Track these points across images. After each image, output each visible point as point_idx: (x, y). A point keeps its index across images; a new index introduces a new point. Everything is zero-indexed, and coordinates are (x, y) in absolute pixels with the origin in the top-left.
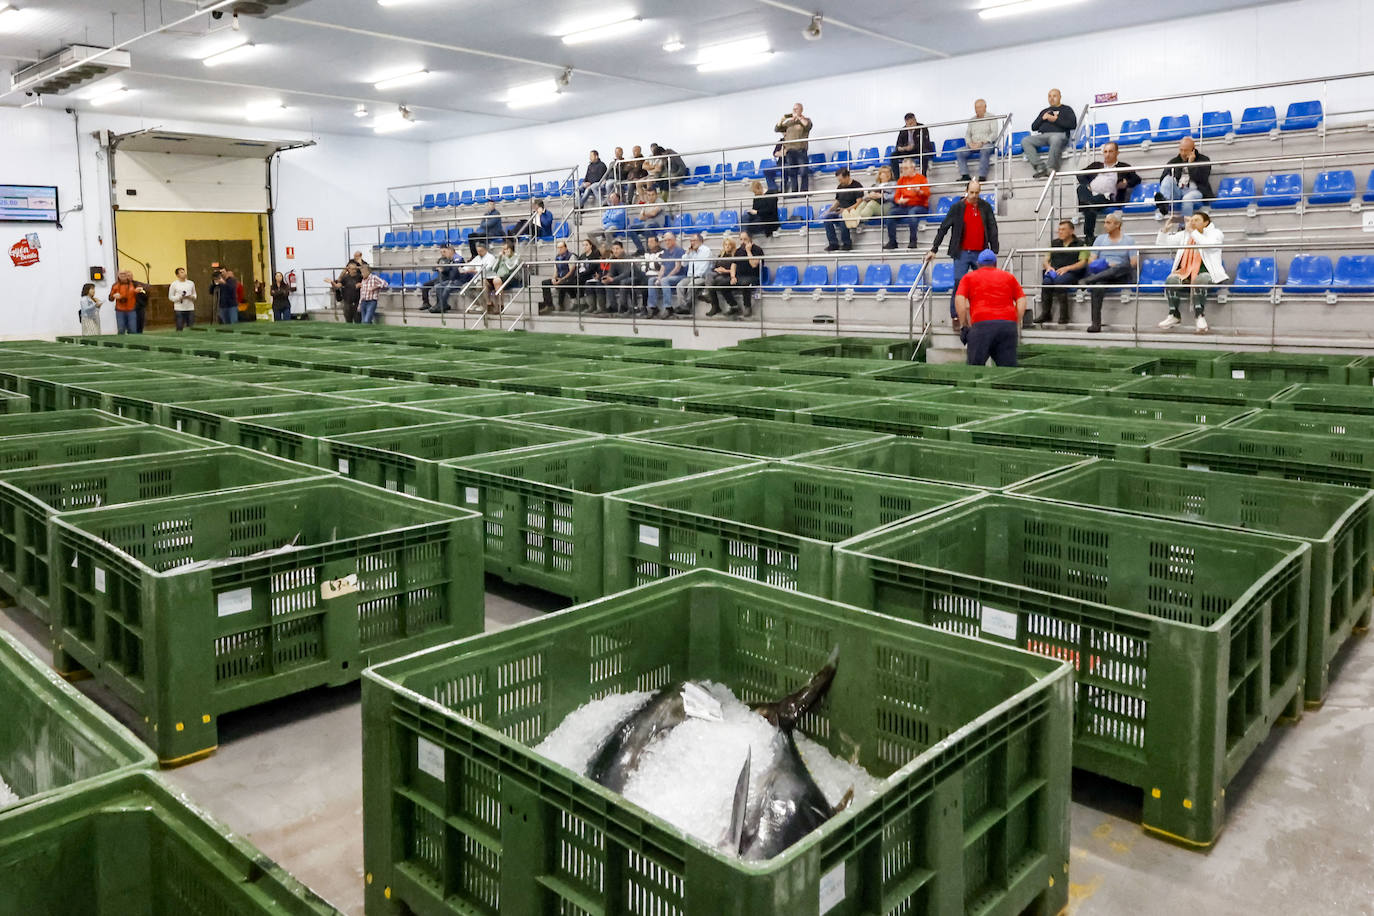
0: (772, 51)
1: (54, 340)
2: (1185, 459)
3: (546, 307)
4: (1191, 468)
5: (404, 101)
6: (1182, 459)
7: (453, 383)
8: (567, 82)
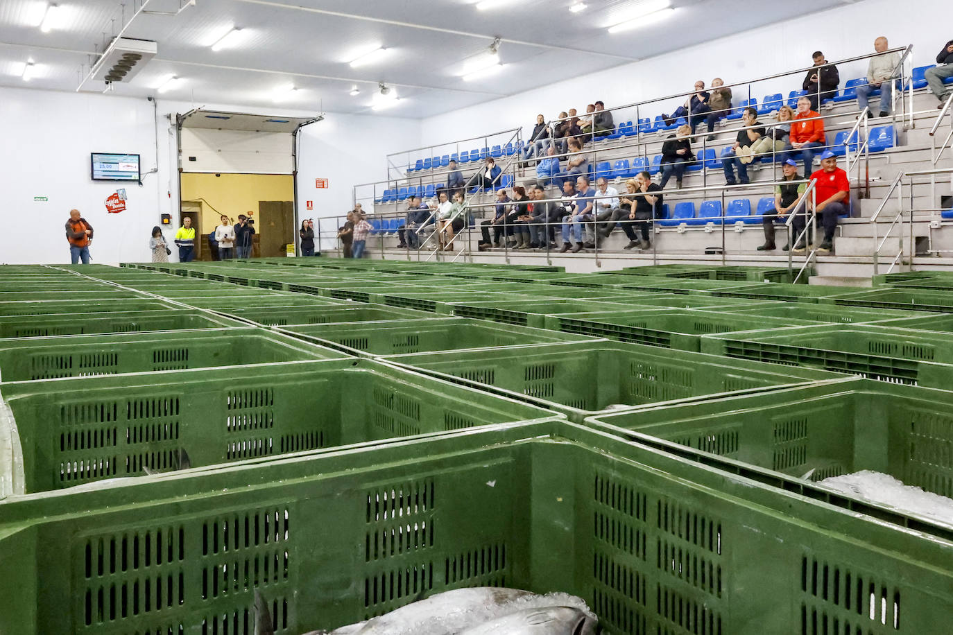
0: (672, 7)
1: (118, 266)
3: (484, 245)
5: (382, 78)
7: (349, 297)
8: (495, 50)
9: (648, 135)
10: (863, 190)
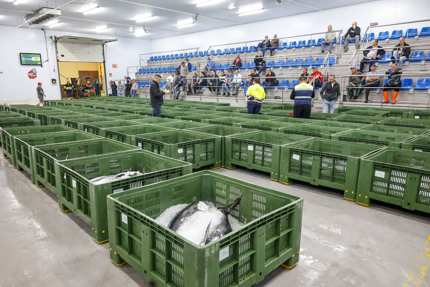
0: (263, 9)
2: (414, 147)
3: (190, 93)
4: (416, 150)
5: (145, 26)
6: (413, 147)
8: (197, 20)
9: (248, 54)
10: (326, 79)
